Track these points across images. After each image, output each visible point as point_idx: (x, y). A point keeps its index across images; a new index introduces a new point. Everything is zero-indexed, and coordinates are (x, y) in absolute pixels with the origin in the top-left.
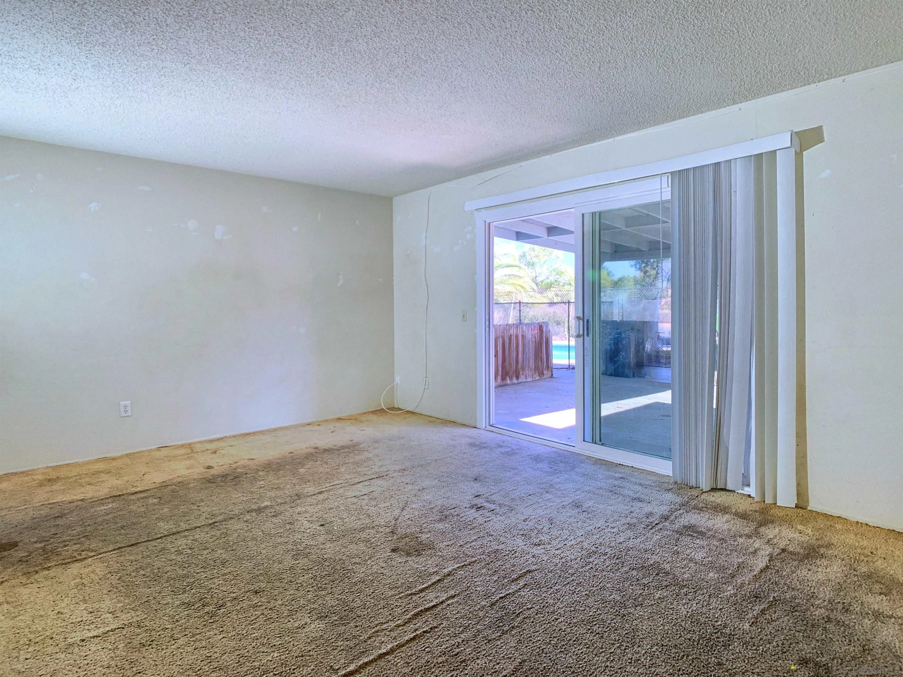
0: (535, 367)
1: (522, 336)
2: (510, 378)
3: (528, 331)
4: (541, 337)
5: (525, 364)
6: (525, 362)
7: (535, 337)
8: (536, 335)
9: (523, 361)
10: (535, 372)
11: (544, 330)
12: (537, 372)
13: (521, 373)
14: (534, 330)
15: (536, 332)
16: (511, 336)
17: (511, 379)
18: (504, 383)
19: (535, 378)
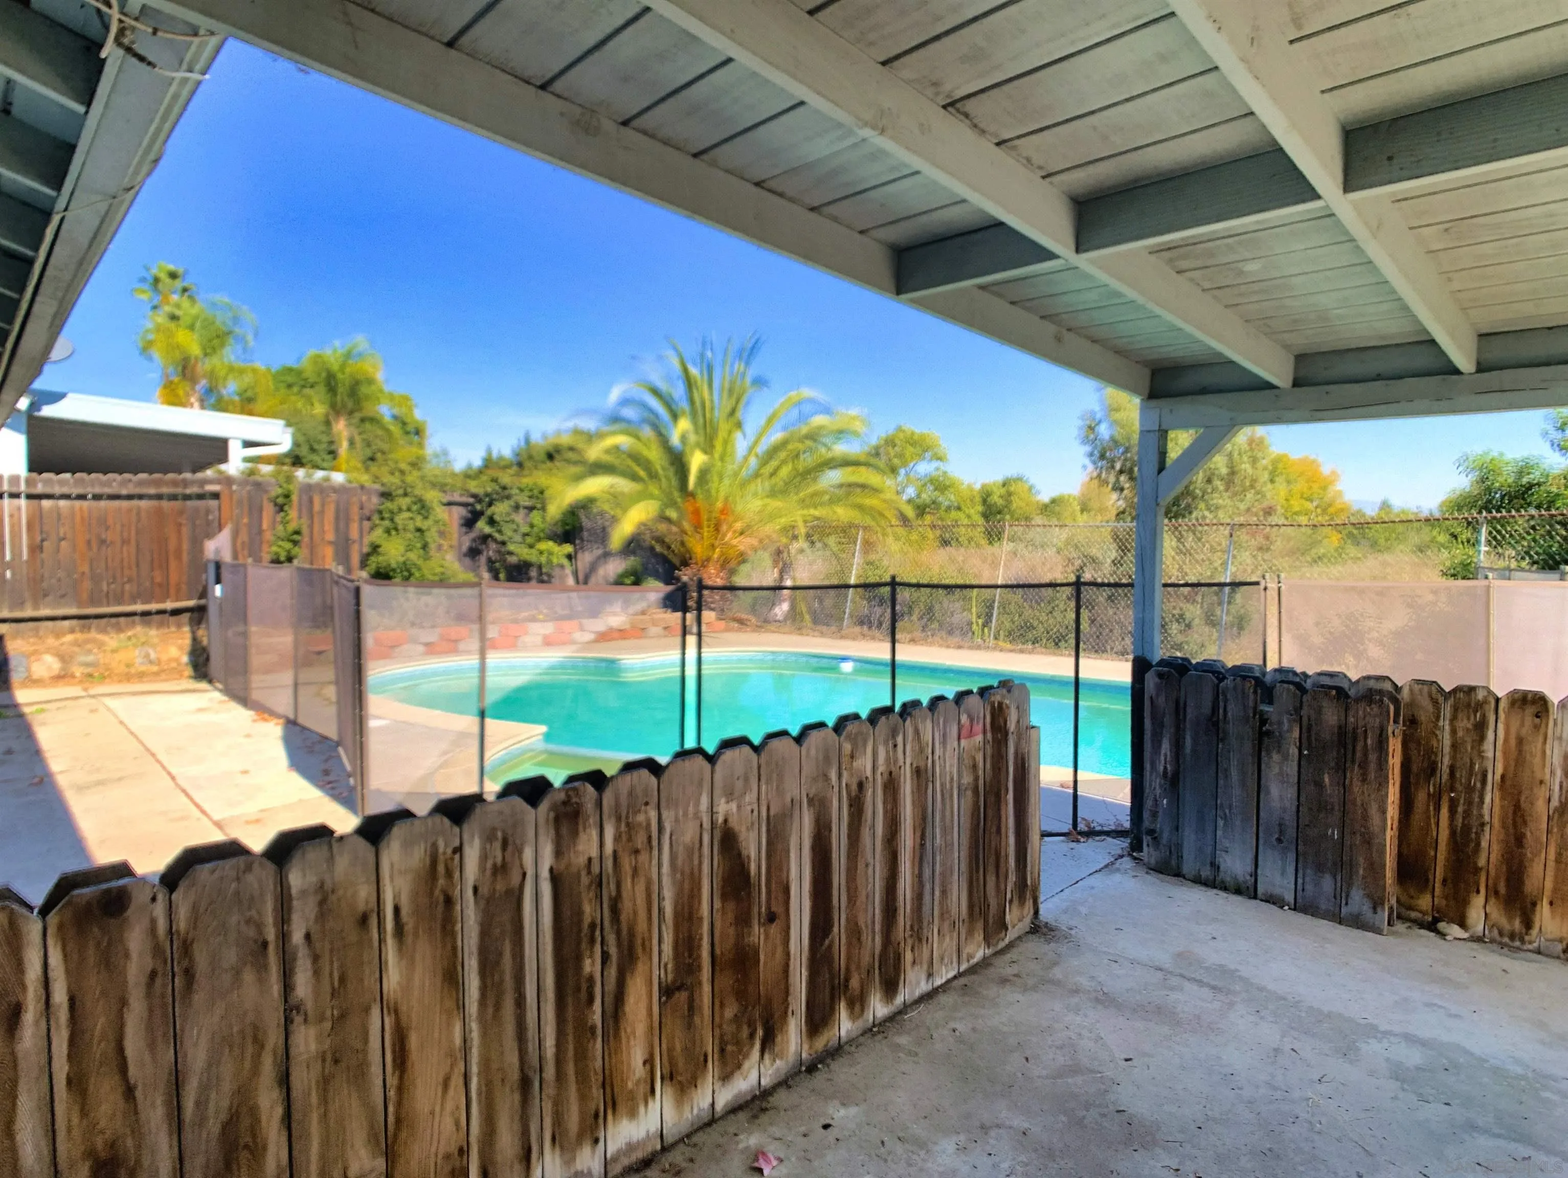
0: (971, 907)
1: (918, 772)
2: (851, 1005)
3: (944, 743)
4: (999, 758)
5: (926, 908)
6: (927, 898)
7: (974, 767)
8: (980, 758)
9: (919, 897)
10: (970, 933)
11: (1012, 726)
12: (980, 925)
13: (909, 956)
14: (971, 734)
15: (979, 738)
16: (861, 785)
17: (858, 1003)
18: (821, 1043)
19: (970, 957)
